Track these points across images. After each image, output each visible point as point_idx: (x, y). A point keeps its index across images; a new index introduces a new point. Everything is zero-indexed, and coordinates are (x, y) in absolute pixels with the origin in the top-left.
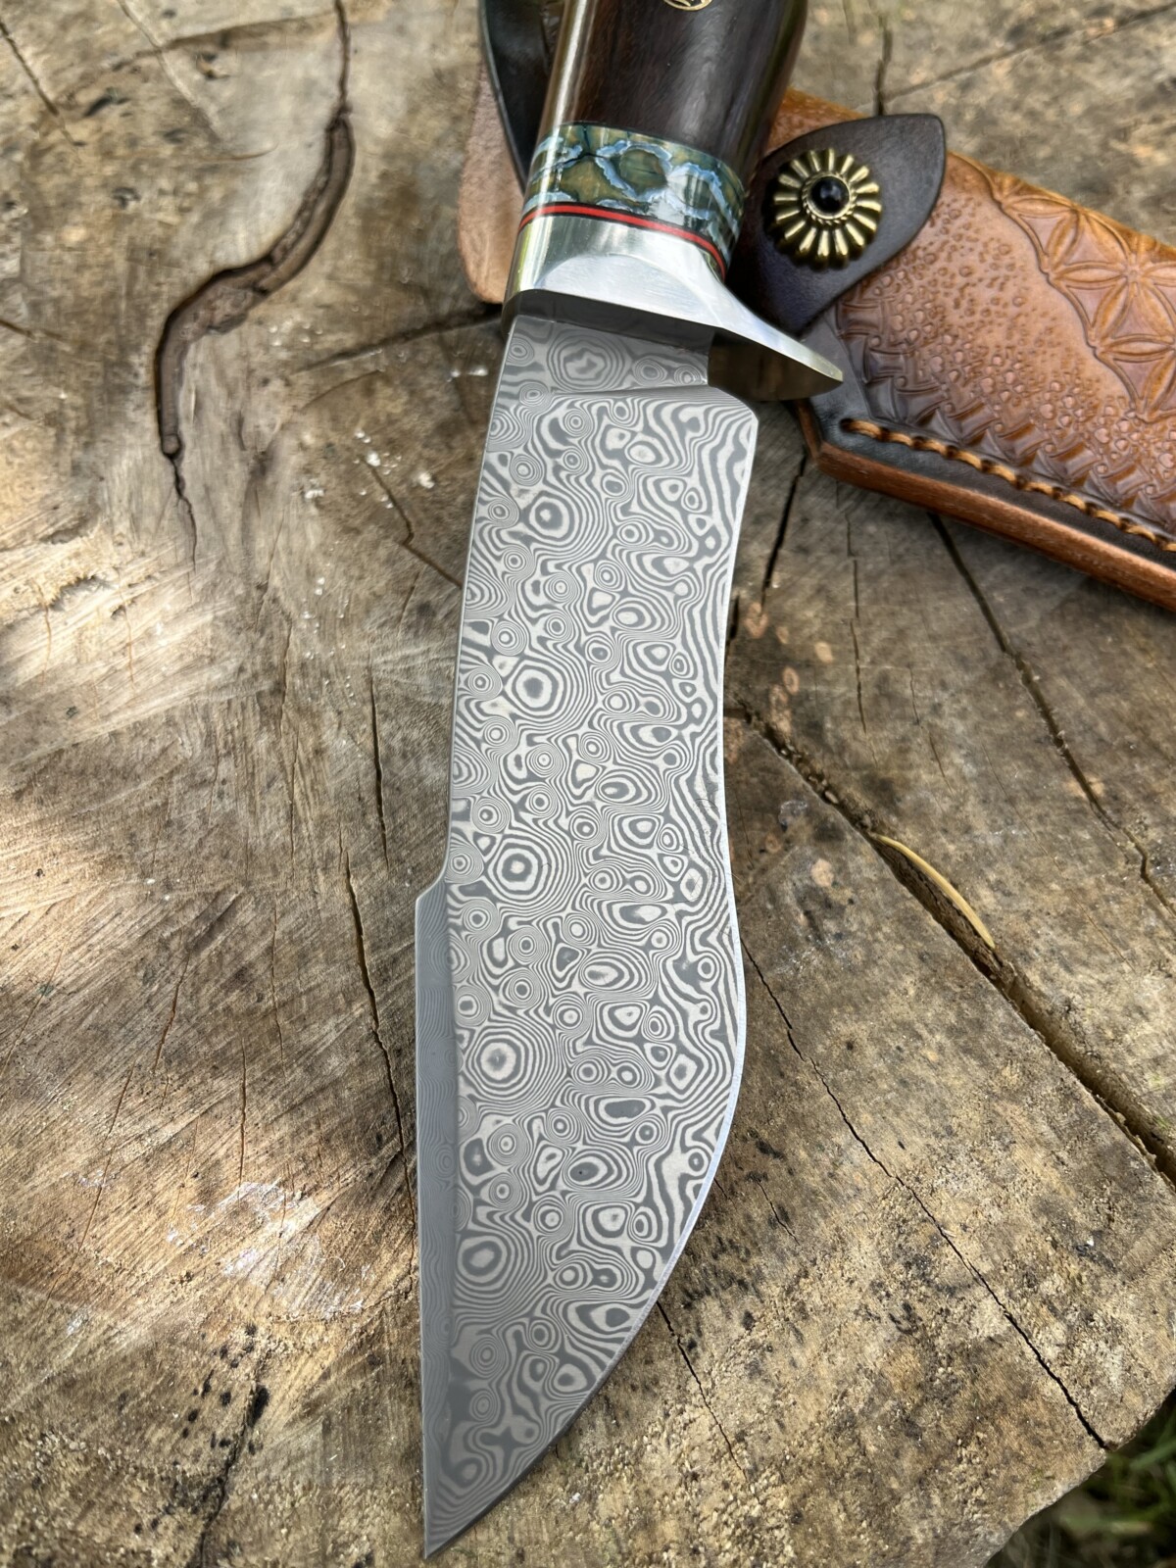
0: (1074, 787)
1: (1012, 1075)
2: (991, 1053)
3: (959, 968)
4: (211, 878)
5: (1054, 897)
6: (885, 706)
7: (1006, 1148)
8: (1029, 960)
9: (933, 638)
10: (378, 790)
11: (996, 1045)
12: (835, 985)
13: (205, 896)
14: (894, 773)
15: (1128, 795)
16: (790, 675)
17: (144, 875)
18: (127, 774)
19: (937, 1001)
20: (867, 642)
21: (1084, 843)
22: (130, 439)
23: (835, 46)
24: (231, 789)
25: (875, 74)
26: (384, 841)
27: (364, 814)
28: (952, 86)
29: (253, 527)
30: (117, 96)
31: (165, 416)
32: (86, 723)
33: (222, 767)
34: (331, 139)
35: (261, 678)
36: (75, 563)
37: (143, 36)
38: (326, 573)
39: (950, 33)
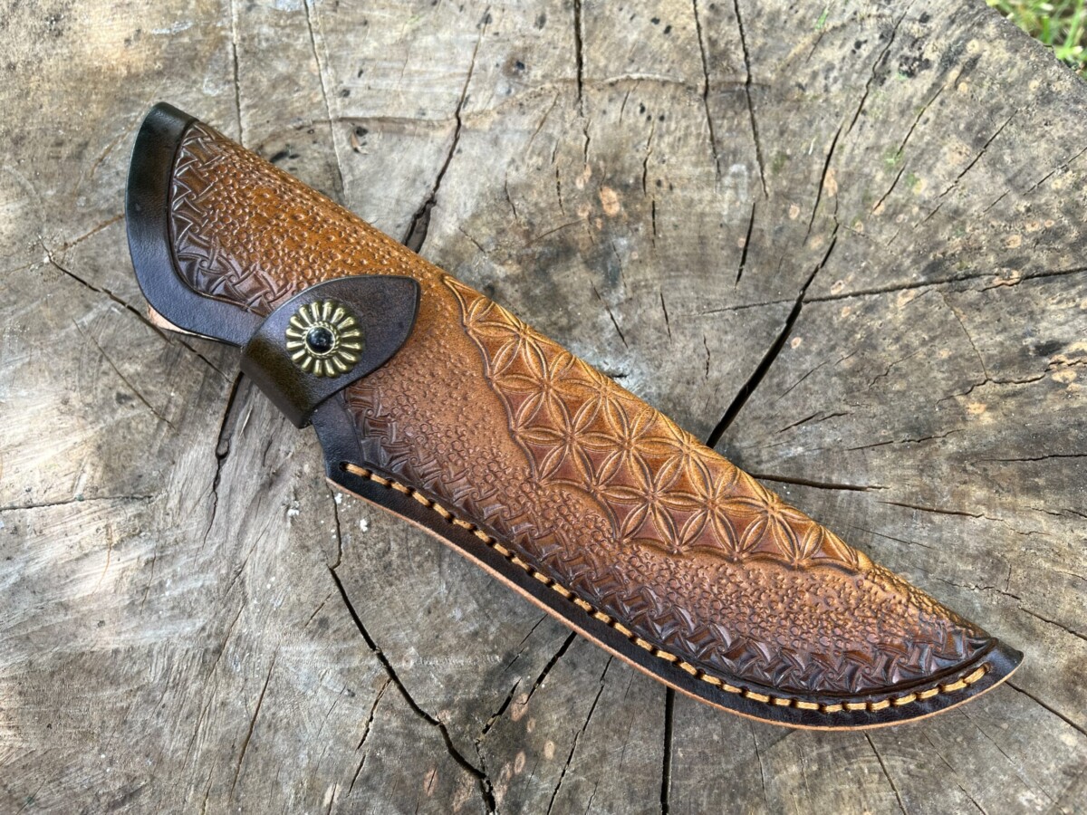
6: (567, 807)
9: (621, 768)
10: (245, 745)
13: (128, 776)
16: (521, 758)
17: (101, 751)
18: (114, 681)
20: (580, 753)
22: (201, 436)
23: (791, 243)
24: (166, 712)
25: (808, 277)
26: (235, 782)
27: (231, 759)
28: (860, 303)
29: (249, 524)
30: (291, 152)
31: (228, 424)
32: (107, 633)
33: (166, 695)
34: (414, 224)
35: (212, 639)
36: (137, 521)
37: (323, 106)
38: (278, 574)
39: (881, 254)
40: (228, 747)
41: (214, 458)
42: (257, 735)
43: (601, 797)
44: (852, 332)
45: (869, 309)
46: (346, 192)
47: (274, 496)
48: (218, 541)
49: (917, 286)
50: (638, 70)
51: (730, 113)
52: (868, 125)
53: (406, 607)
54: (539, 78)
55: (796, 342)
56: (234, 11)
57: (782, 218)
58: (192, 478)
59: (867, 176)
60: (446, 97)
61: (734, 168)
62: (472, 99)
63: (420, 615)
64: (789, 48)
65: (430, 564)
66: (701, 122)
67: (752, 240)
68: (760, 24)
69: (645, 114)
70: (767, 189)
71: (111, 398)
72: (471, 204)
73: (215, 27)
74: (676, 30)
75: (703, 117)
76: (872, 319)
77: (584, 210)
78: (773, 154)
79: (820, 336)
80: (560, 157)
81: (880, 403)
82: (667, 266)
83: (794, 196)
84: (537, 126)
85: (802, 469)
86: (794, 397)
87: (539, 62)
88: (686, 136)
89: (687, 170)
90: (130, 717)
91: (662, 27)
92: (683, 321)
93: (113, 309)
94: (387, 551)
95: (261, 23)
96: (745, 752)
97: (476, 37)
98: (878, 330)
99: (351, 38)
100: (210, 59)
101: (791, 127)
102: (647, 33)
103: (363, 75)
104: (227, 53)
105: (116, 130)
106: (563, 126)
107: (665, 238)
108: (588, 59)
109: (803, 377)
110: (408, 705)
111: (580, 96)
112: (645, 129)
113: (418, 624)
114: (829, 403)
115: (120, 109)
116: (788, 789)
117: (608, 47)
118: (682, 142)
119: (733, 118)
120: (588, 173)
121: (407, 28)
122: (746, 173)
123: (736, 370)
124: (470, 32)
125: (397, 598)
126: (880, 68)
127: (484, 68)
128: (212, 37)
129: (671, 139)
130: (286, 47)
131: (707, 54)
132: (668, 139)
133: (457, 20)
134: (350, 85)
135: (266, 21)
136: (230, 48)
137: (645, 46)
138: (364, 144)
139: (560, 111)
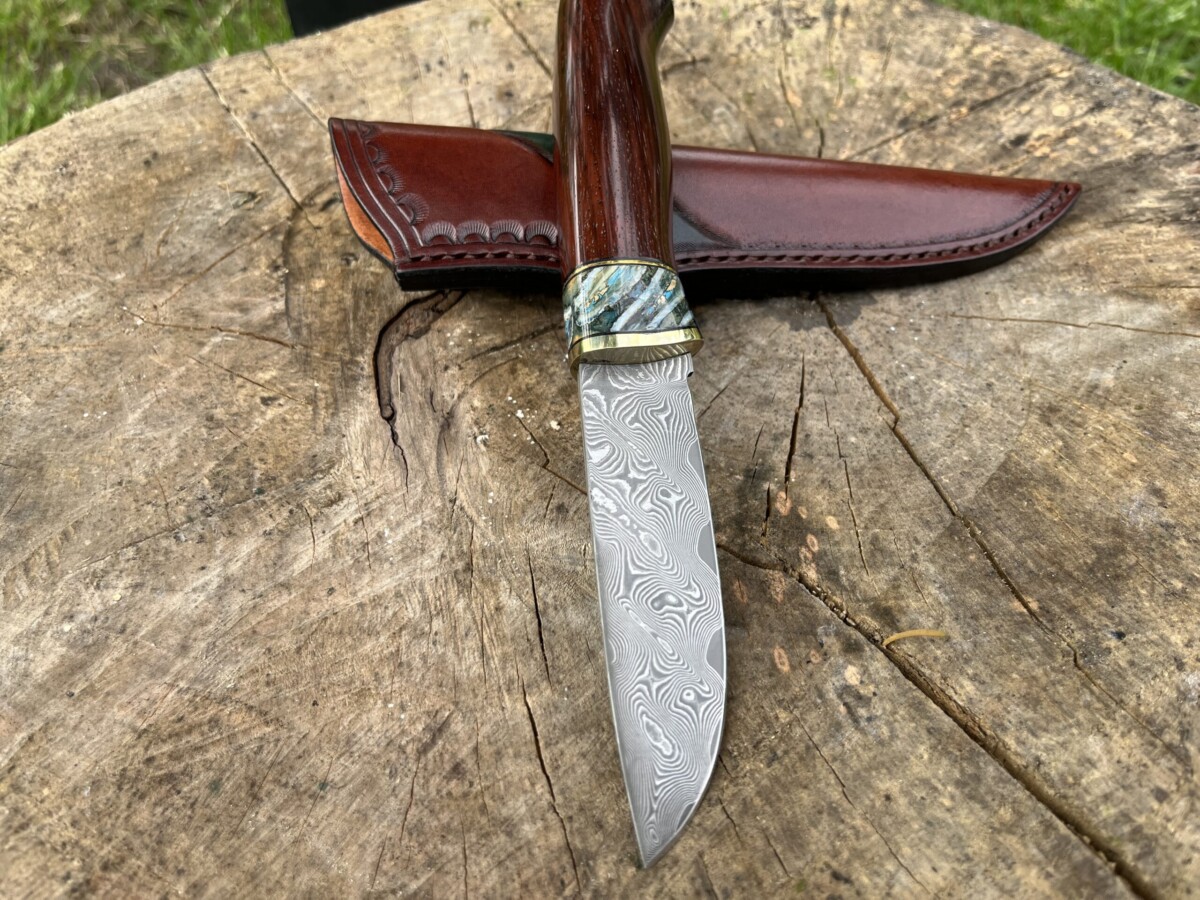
0: (1017, 605)
1: (1006, 813)
2: (989, 798)
3: (957, 737)
4: (432, 701)
5: (1015, 684)
6: (879, 557)
7: (1010, 867)
8: (1005, 729)
9: (905, 510)
10: (540, 634)
11: (990, 792)
12: (871, 754)
13: (428, 713)
14: (891, 603)
15: (1056, 609)
16: (811, 538)
17: (386, 702)
18: (371, 632)
19: (945, 762)
20: (860, 515)
21: (1031, 645)
22: (360, 409)
23: (789, 139)
24: (441, 638)
26: (547, 669)
27: (532, 651)
29: (444, 461)
31: (383, 393)
32: (341, 596)
33: (435, 623)
35: (456, 561)
38: (495, 488)
39: (861, 126)
40: (523, 641)
41: (383, 421)
42: (548, 620)
43: (902, 537)
47: (457, 433)
48: (420, 482)
49: (899, 136)
51: (692, 83)
52: (798, 61)
56: (241, 123)
57: (773, 128)
58: (368, 443)
59: (818, 87)
64: (710, 34)
70: (749, 116)
71: (256, 404)
73: (228, 135)
78: (740, 95)
83: (773, 114)
87: (523, 89)
90: (404, 658)
93: (226, 338)
95: (270, 123)
97: (462, 88)
100: (235, 155)
101: (742, 78)
104: (248, 147)
115: (163, 205)
116: (1051, 465)
122: (728, 112)
124: (456, 87)
127: (482, 104)
128: (229, 141)
133: (441, 83)
135: (274, 121)
136: (249, 144)
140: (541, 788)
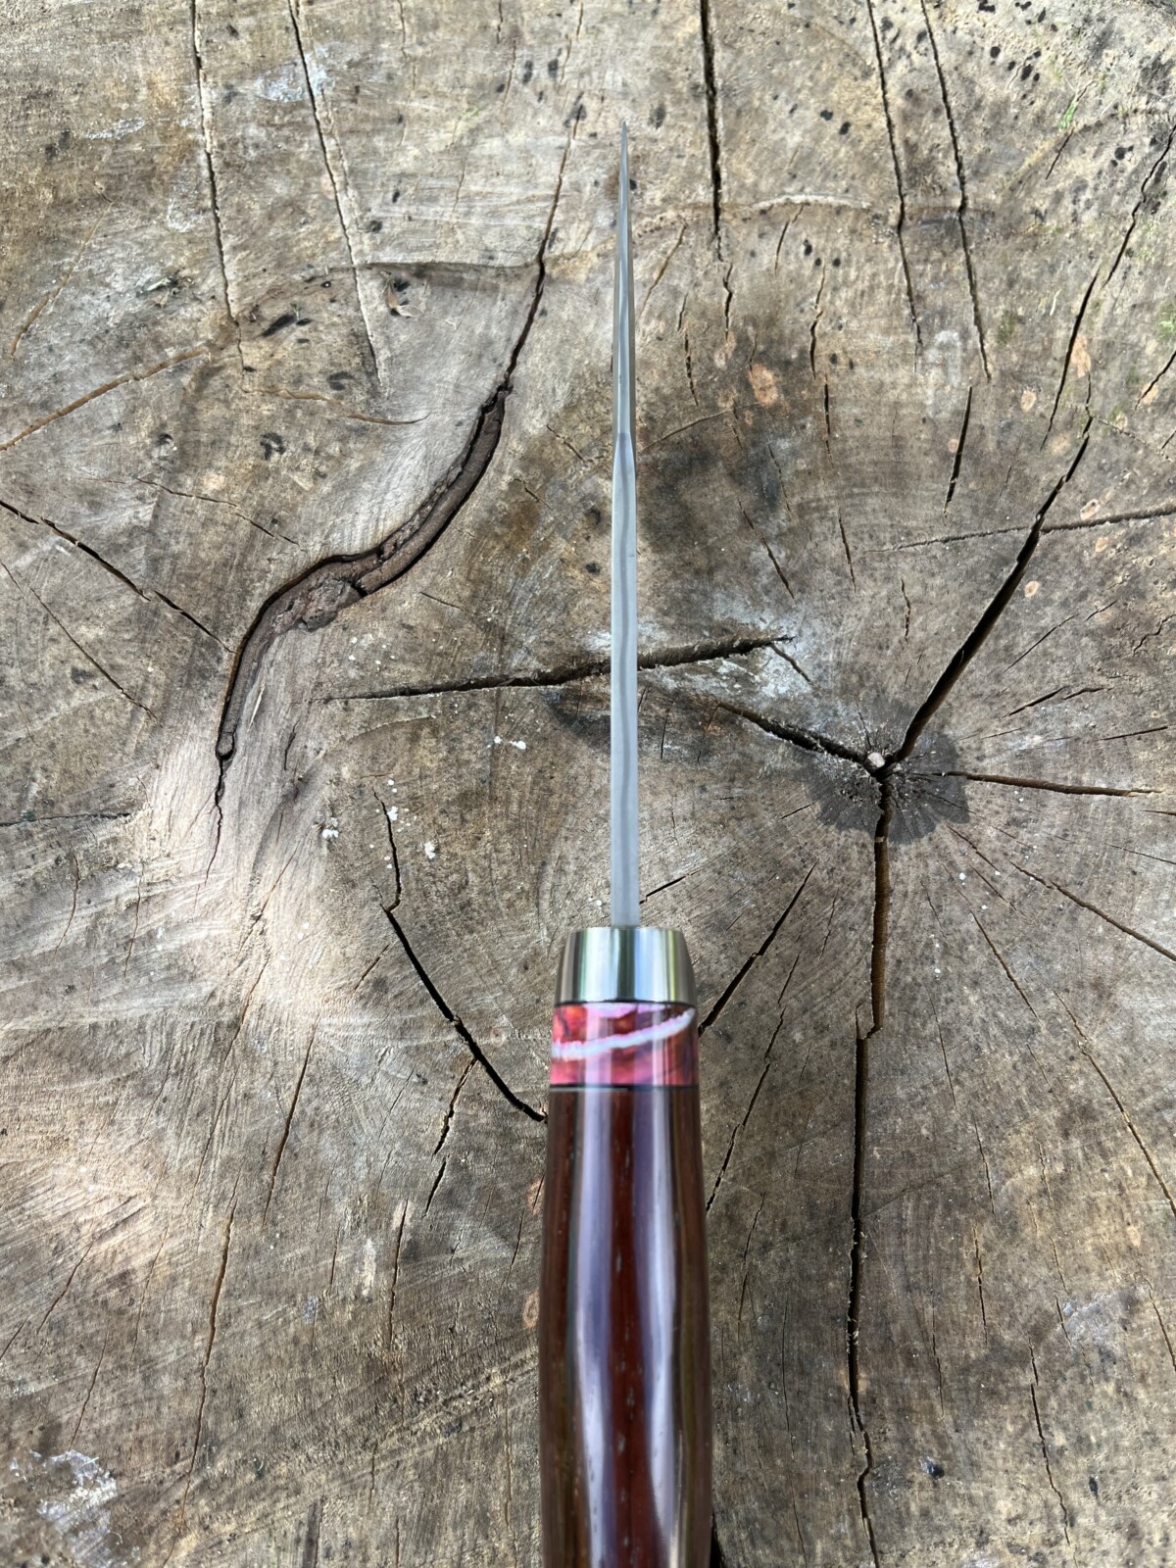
0: (843, 1373)
4: (129, 1183)
5: (774, 1472)
6: (724, 1226)
9: (798, 1174)
10: (280, 1150)
13: (120, 1196)
15: (886, 1402)
17: (80, 1163)
18: (94, 1068)
20: (739, 1154)
21: (824, 1434)
22: (194, 729)
23: (1023, 446)
24: (168, 1107)
25: (1048, 494)
26: (269, 1199)
27: (262, 1169)
28: (1122, 531)
29: (268, 851)
30: (299, 316)
31: (231, 711)
32: (79, 1002)
33: (168, 1084)
34: (481, 420)
35: (225, 1008)
36: (111, 848)
37: (344, 245)
38: (313, 919)
39: (1153, 460)
40: (257, 1152)
41: (214, 758)
42: (296, 1137)
43: (770, 1213)
44: (1110, 574)
45: (1134, 540)
46: (382, 374)
47: (302, 811)
48: (227, 873)
50: (801, 191)
51: (936, 255)
52: (1135, 271)
53: (494, 961)
54: (658, 202)
55: (1031, 588)
56: (205, 103)
57: (1011, 410)
58: (184, 787)
59: (1133, 346)
60: (524, 232)
61: (942, 337)
62: (561, 235)
63: (514, 971)
64: (1021, 155)
65: (524, 902)
66: (895, 268)
67: (966, 443)
68: (980, 121)
69: (812, 254)
70: (990, 367)
71: (64, 675)
72: (562, 391)
73: (178, 128)
74: (858, 128)
75: (897, 260)
76: (1139, 555)
77: (727, 399)
78: (1000, 313)
79: (1065, 579)
80: (689, 320)
81: (1150, 674)
82: (848, 479)
83: (1029, 377)
84: (655, 276)
85: (1041, 766)
86: (1028, 666)
87: (657, 178)
88: (872, 288)
89: (874, 339)
90: (118, 1116)
91: (835, 125)
92: (873, 559)
93: (58, 548)
94: (463, 886)
95: (246, 121)
96: (965, 1150)
97: (563, 140)
98: (1148, 570)
99: (379, 142)
100: (173, 177)
101: (1024, 274)
102: (815, 134)
103: (399, 199)
104: (199, 166)
105: (43, 285)
106: (693, 275)
107: (844, 440)
108: (731, 174)
109: (1042, 637)
110: (501, 1095)
111: (717, 229)
112: (811, 279)
113: (510, 985)
114: (1077, 675)
115: (47, 252)
116: (1024, 1197)
117: (758, 155)
118: (866, 298)
119: (940, 261)
120: (731, 344)
121: (461, 127)
122: (959, 344)
123: (948, 628)
124: (555, 133)
125: (481, 950)
126: (1152, 187)
127: (577, 187)
128: (175, 142)
129: (850, 293)
130: (285, 158)
131: (903, 165)
132: (845, 294)
133: (535, 115)
134: (382, 214)
135: (254, 118)
136: (202, 158)
137: (811, 153)
138: (405, 303)
139: (688, 253)
140: (199, 1342)
